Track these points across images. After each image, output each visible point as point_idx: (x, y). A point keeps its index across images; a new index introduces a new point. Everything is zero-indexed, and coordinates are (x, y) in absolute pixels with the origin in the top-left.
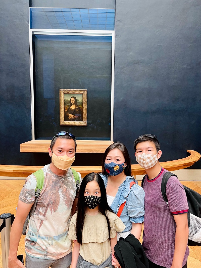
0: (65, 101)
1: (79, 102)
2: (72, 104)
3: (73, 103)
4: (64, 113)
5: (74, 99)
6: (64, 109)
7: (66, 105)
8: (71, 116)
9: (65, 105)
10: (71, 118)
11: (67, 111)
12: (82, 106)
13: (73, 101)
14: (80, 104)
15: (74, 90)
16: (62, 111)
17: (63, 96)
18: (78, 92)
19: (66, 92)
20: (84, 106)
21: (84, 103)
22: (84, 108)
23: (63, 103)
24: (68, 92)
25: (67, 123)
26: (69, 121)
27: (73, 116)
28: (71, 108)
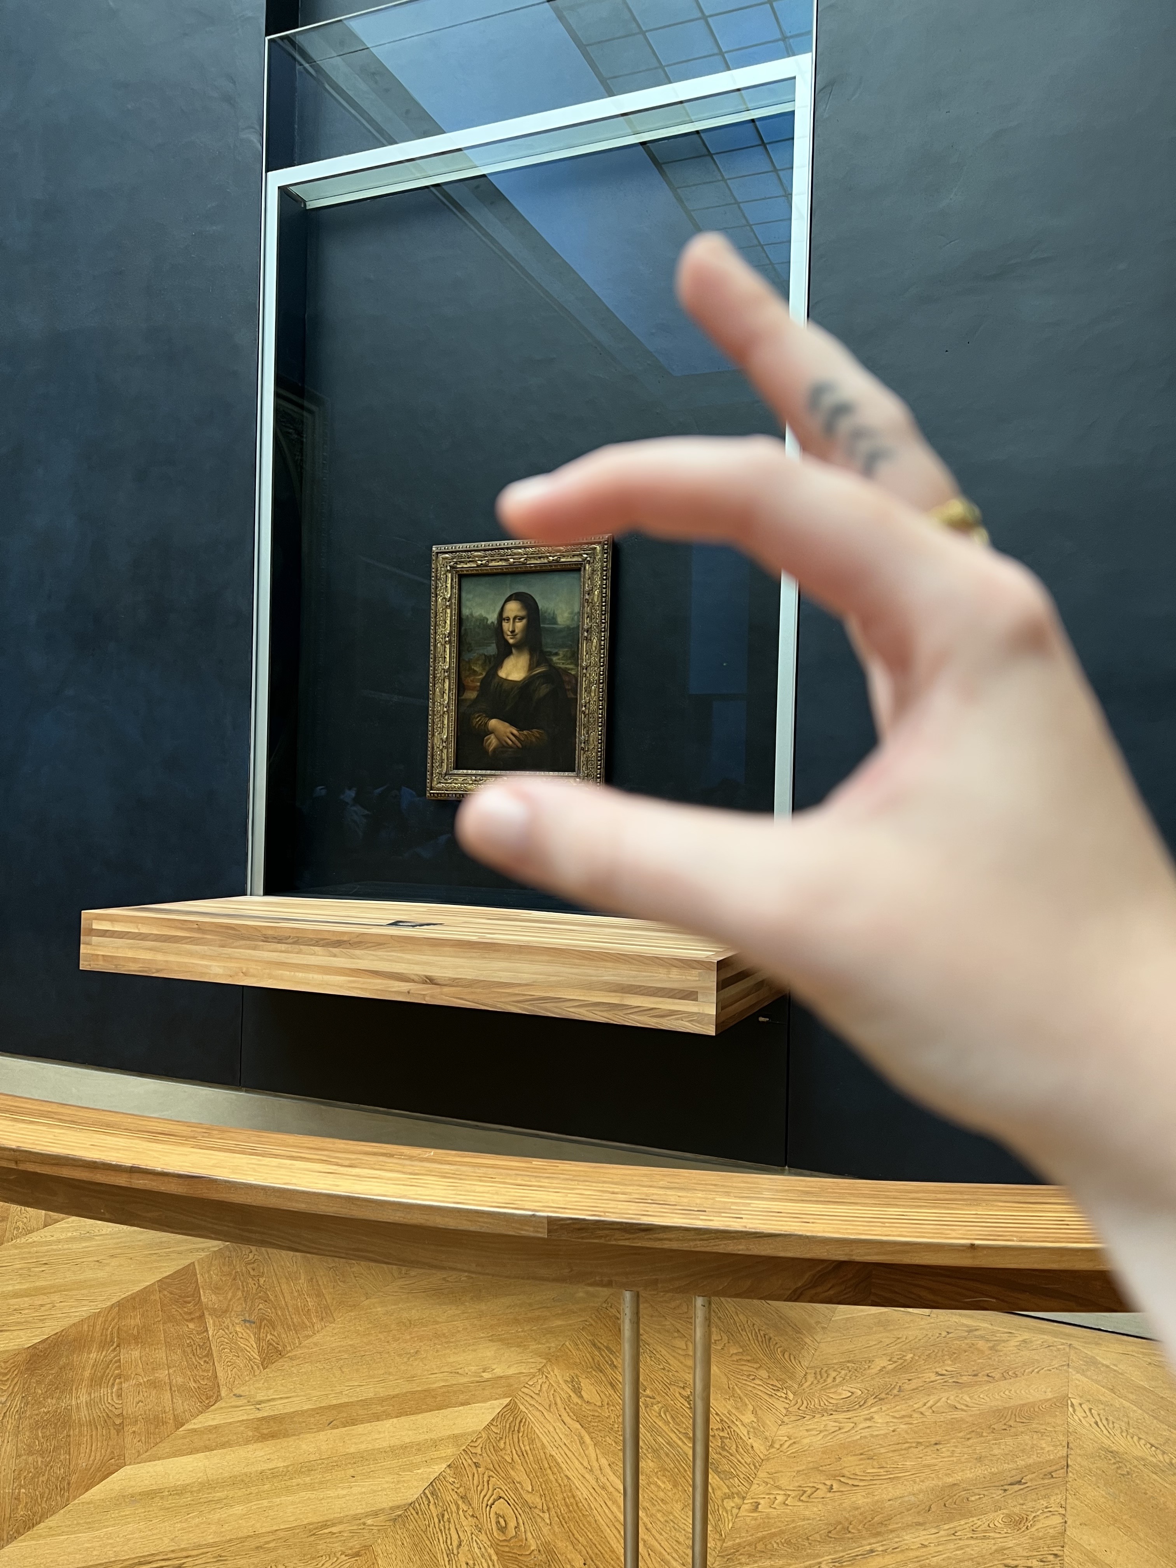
0: (466, 625)
1: (552, 631)
2: (505, 651)
3: (518, 636)
4: (453, 714)
5: (523, 613)
6: (453, 686)
7: (474, 655)
8: (500, 731)
9: (466, 656)
10: (503, 746)
11: (475, 702)
12: (574, 656)
13: (514, 628)
14: (562, 646)
15: (525, 548)
16: (444, 701)
17: (456, 591)
18: (551, 558)
19: (468, 565)
20: (585, 656)
21: (586, 634)
22: (588, 675)
23: (447, 639)
24: (484, 562)
25: (470, 784)
26: (483, 772)
27: (515, 732)
28: (502, 674)
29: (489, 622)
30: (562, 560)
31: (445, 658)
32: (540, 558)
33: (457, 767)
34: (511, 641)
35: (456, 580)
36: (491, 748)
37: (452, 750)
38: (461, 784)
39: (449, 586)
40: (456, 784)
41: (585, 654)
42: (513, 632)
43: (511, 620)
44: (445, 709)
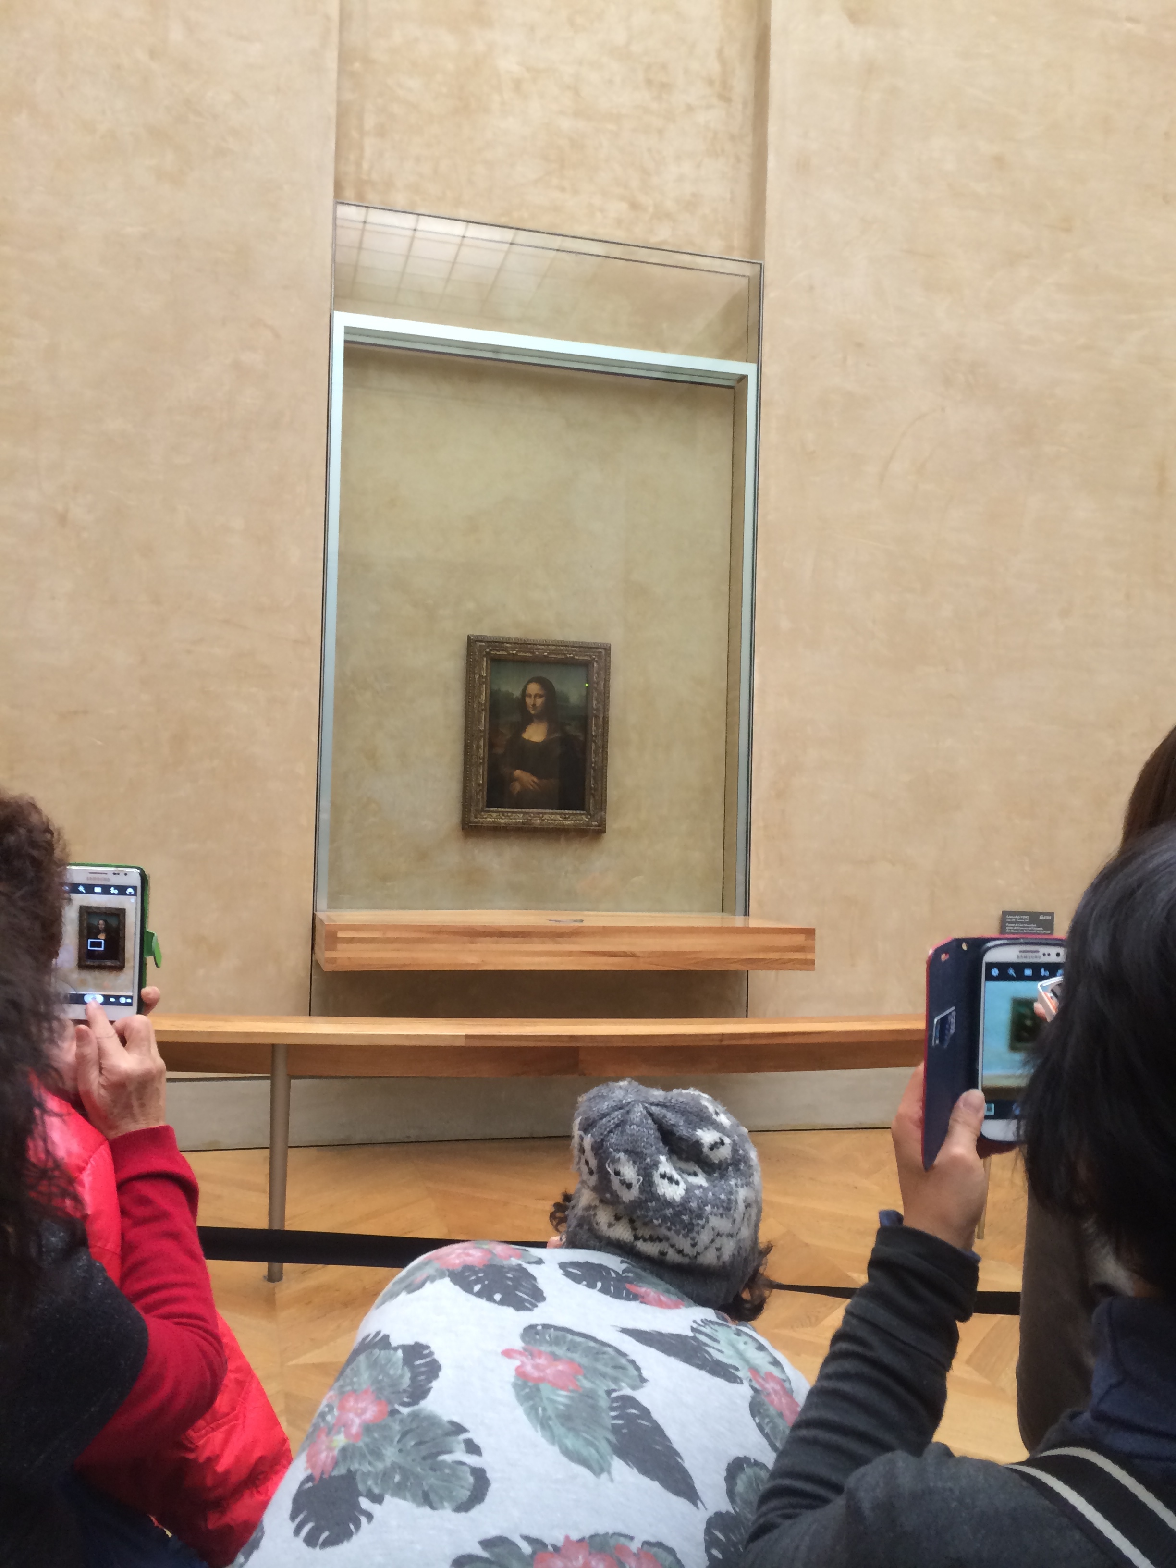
0: (497, 697)
2: (527, 720)
3: (539, 709)
4: (486, 765)
5: (541, 692)
6: (487, 744)
7: (501, 721)
8: (523, 779)
9: (495, 721)
10: (525, 790)
11: (503, 755)
12: (584, 727)
13: (535, 703)
14: (573, 719)
15: (548, 645)
16: (481, 754)
17: (489, 671)
18: (568, 655)
19: (501, 653)
20: (594, 728)
21: (595, 712)
22: (596, 741)
23: (483, 707)
24: (514, 652)
25: (502, 819)
26: (512, 810)
27: (535, 779)
28: (526, 736)
29: (515, 697)
30: (576, 657)
31: (482, 721)
32: (559, 654)
33: (488, 806)
34: (533, 712)
35: (489, 662)
36: (516, 792)
37: (485, 793)
38: (495, 818)
39: (484, 667)
40: (491, 818)
41: (593, 726)
42: (534, 705)
43: (533, 696)
44: (481, 761)
